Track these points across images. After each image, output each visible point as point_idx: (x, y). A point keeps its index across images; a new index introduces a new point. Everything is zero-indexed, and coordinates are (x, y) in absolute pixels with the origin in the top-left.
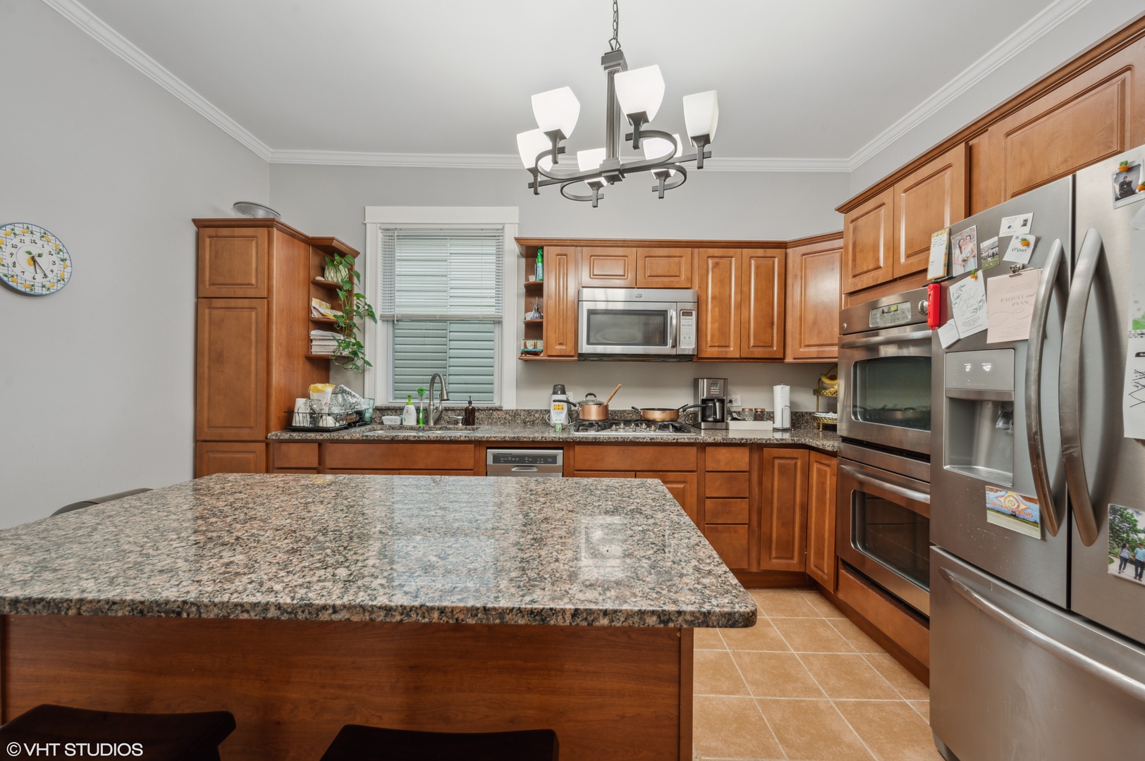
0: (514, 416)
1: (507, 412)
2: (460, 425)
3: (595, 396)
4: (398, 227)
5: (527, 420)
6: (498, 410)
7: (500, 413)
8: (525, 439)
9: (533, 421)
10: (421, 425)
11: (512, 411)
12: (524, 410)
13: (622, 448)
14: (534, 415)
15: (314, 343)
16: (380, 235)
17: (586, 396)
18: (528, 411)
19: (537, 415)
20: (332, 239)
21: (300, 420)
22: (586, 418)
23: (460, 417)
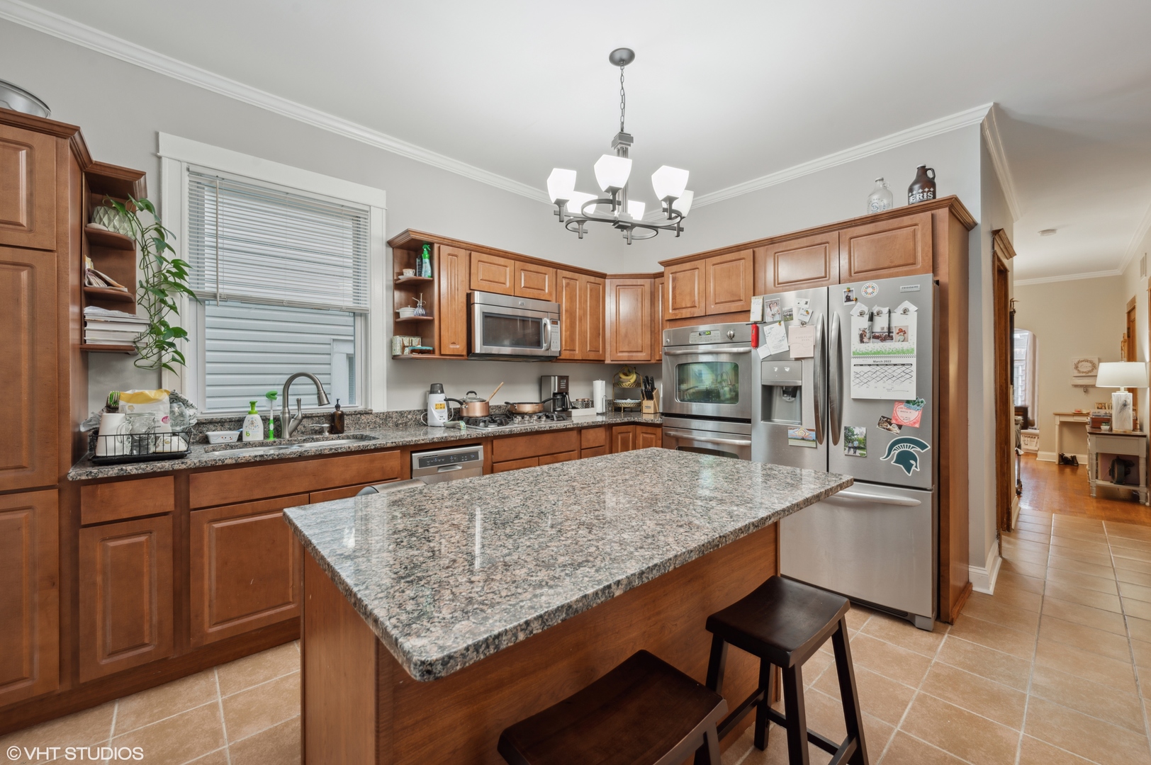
0: (386, 420)
1: (377, 415)
2: (327, 434)
3: (476, 394)
4: (221, 175)
5: (400, 422)
6: (368, 413)
7: (370, 417)
8: (452, 439)
9: (406, 423)
10: (272, 439)
11: (383, 413)
12: (397, 412)
13: (529, 437)
14: (407, 417)
15: (89, 326)
16: (186, 179)
17: (467, 394)
18: (400, 412)
19: (410, 417)
22: (471, 415)
23: (327, 425)
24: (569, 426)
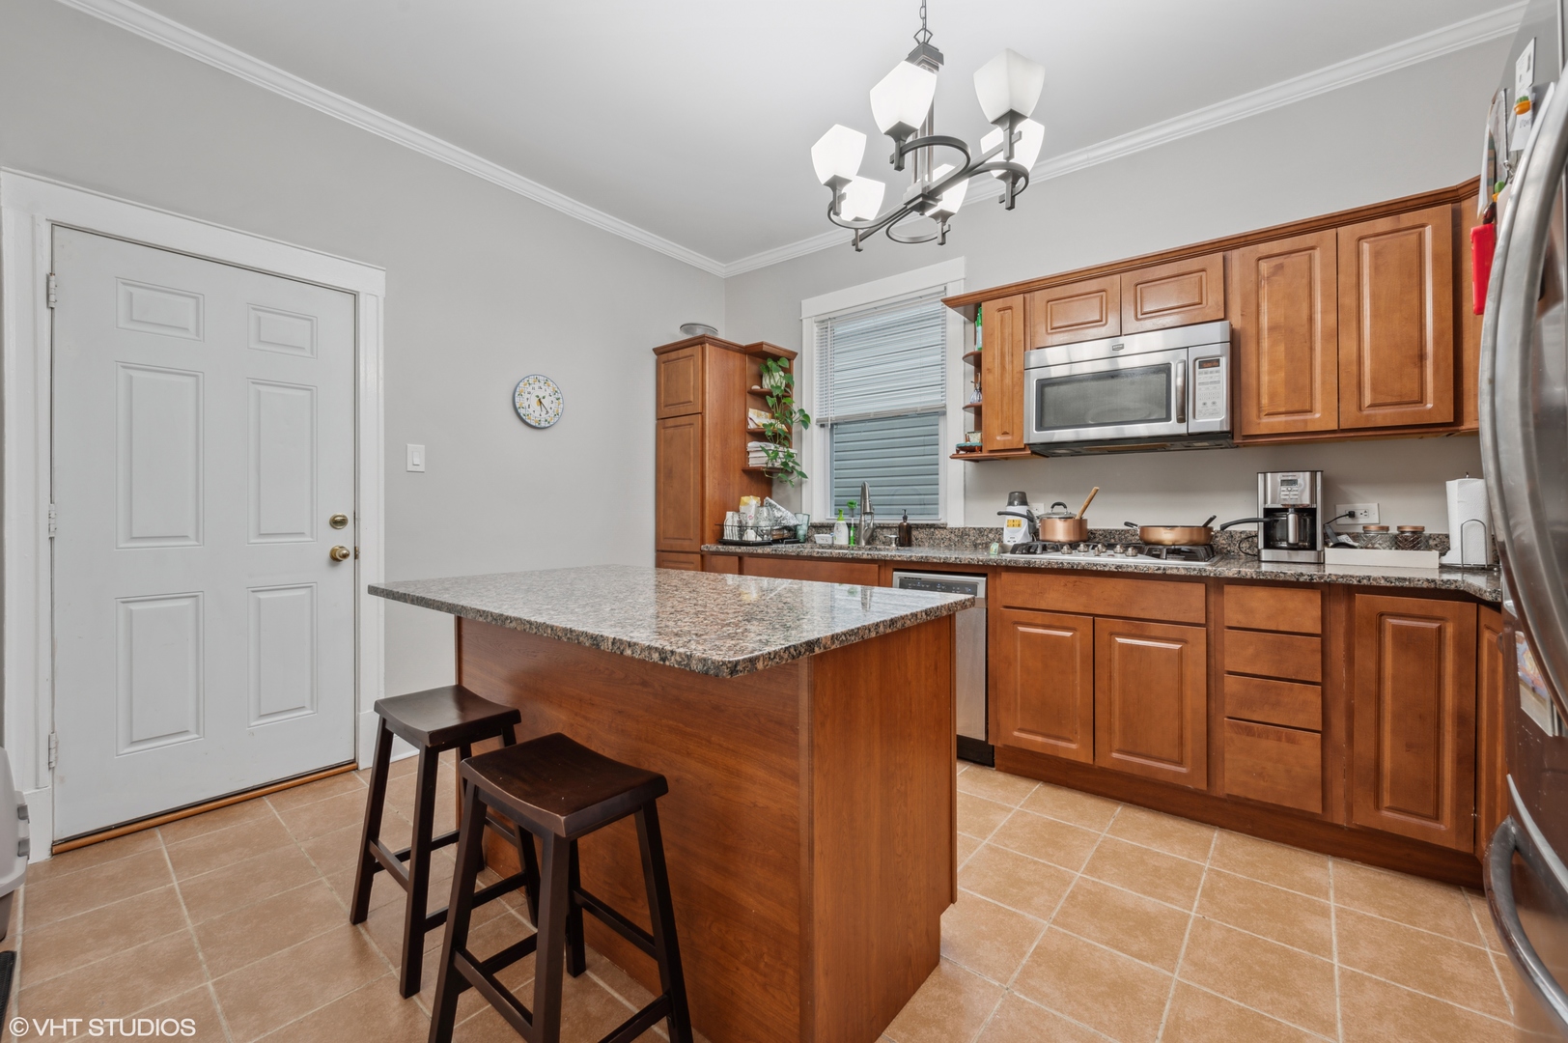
0: (962, 537)
1: (952, 531)
2: (894, 545)
3: (1065, 507)
4: (832, 316)
5: (979, 542)
6: (941, 528)
7: (944, 532)
8: (935, 560)
9: (986, 543)
10: (852, 544)
11: (959, 529)
12: (974, 529)
13: (1073, 578)
14: (987, 536)
15: (751, 455)
16: (816, 329)
17: (1053, 507)
18: (979, 529)
19: (991, 536)
20: (761, 344)
21: (730, 534)
22: (1048, 537)
23: (894, 536)
24: (1175, 572)
